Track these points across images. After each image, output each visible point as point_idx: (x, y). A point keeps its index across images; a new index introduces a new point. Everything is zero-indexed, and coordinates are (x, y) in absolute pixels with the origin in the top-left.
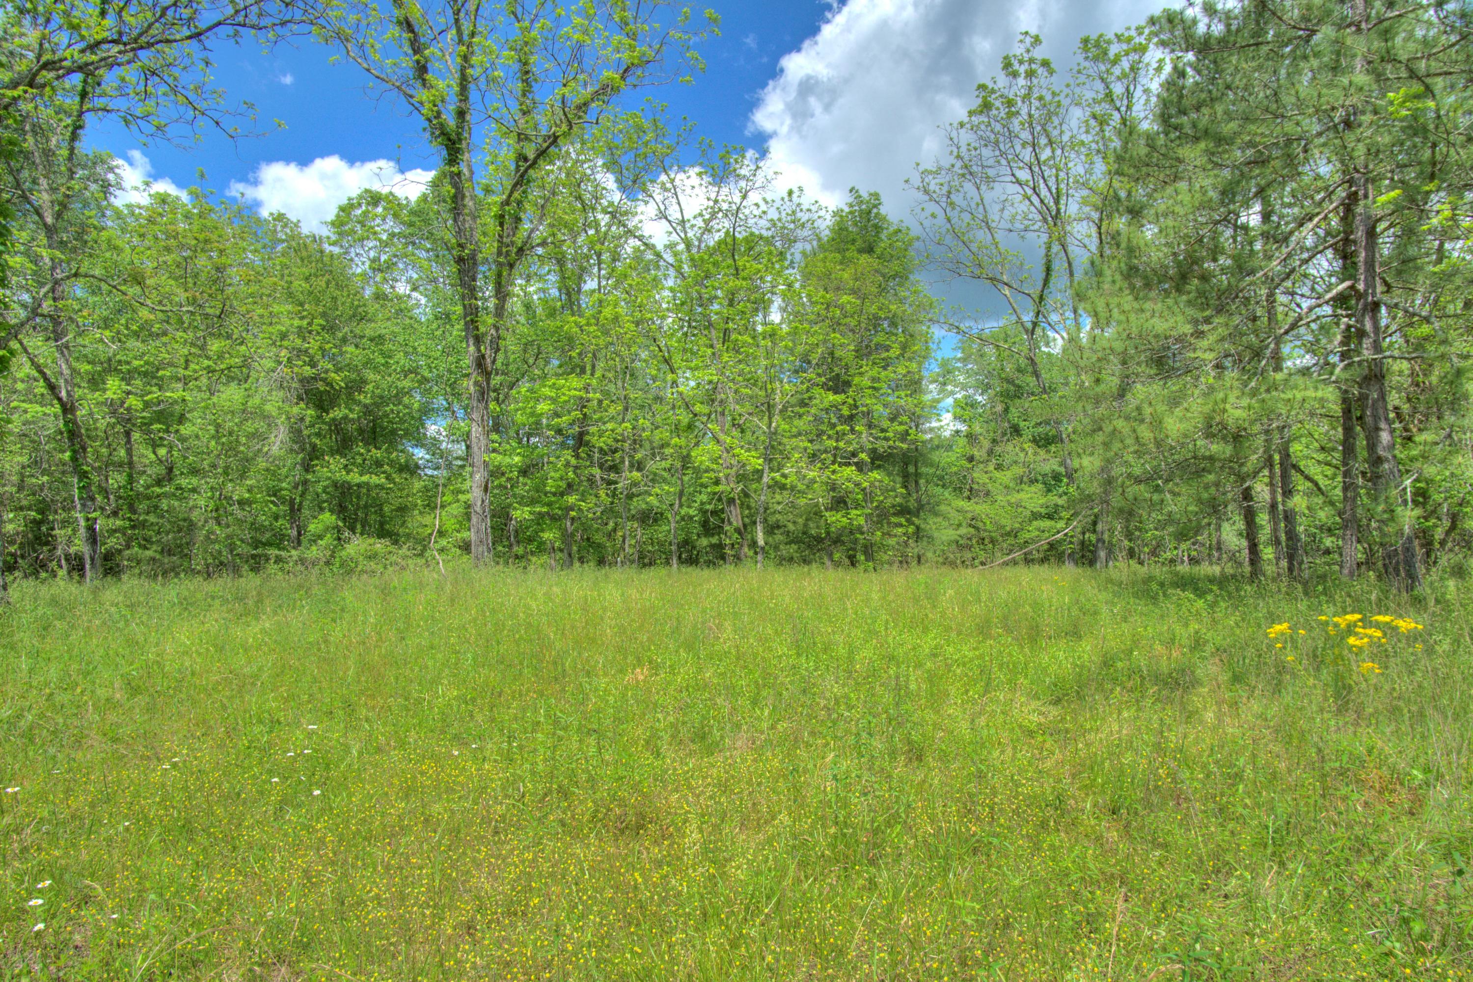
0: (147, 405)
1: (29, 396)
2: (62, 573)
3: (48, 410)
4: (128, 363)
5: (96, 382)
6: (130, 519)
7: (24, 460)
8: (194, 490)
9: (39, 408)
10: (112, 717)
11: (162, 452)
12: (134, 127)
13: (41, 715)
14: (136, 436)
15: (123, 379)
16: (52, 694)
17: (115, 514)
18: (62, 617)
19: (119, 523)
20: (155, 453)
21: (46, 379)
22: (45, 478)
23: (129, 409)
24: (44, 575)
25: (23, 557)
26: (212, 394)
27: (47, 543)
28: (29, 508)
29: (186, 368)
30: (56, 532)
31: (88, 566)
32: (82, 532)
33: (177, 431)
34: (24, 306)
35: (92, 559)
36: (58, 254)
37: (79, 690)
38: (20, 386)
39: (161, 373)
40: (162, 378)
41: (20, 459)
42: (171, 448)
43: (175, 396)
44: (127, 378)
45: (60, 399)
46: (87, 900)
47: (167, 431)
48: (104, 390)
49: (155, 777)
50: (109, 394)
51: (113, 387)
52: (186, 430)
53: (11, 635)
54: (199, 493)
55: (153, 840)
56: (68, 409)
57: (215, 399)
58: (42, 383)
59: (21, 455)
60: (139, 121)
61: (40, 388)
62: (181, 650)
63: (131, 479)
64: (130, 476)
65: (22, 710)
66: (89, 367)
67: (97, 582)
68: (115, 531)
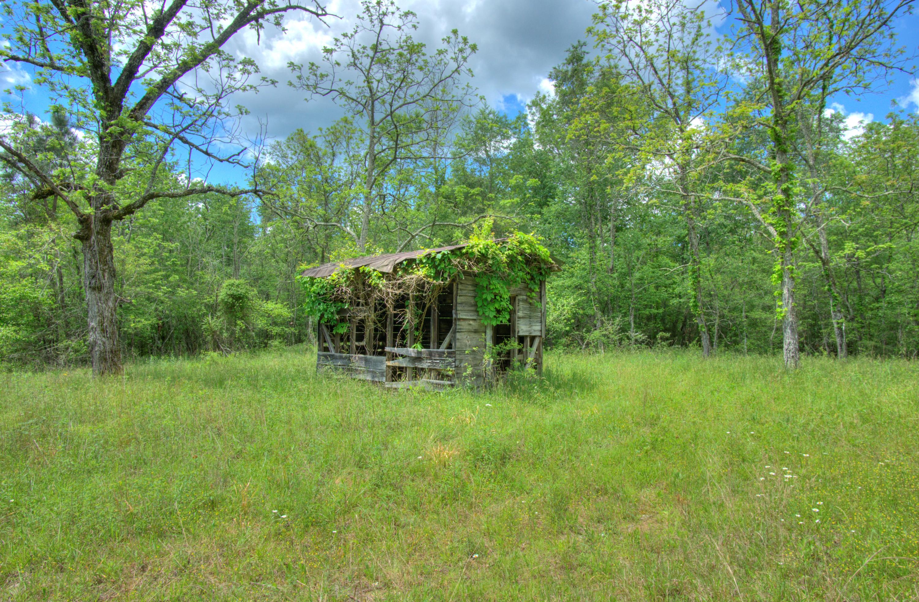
0: (868, 254)
1: (806, 259)
2: (825, 353)
3: (817, 264)
4: (856, 231)
5: (839, 246)
6: (861, 323)
7: (805, 292)
8: (900, 303)
9: (811, 264)
10: (853, 433)
11: (879, 280)
12: (851, 94)
13: (818, 426)
14: (863, 273)
15: (853, 241)
16: (822, 416)
17: (852, 319)
18: (826, 376)
19: (855, 325)
20: (874, 282)
21: (814, 248)
22: (816, 302)
23: (858, 258)
24: (817, 354)
25: (807, 344)
26: (909, 241)
27: (818, 337)
28: (808, 318)
29: (891, 227)
30: (823, 331)
31: (839, 350)
32: (836, 330)
33: (887, 268)
34: (802, 211)
35: (841, 345)
36: (816, 180)
37: (835, 416)
38: (802, 254)
39: (875, 233)
40: (876, 236)
41: (803, 292)
42: (883, 278)
43: (884, 246)
44: (856, 240)
45: (821, 258)
46: (841, 521)
47: (881, 268)
48: (843, 249)
49: (876, 470)
50: (847, 252)
51: (849, 247)
52: (892, 266)
53: (803, 383)
54: (904, 305)
55: (875, 503)
56: (825, 262)
57: (911, 244)
58: (812, 250)
59: (804, 290)
60: (854, 89)
61: (811, 253)
62: (892, 401)
63: (861, 298)
64: (860, 297)
65: (809, 420)
66: (835, 238)
67: (844, 359)
68: (853, 330)
